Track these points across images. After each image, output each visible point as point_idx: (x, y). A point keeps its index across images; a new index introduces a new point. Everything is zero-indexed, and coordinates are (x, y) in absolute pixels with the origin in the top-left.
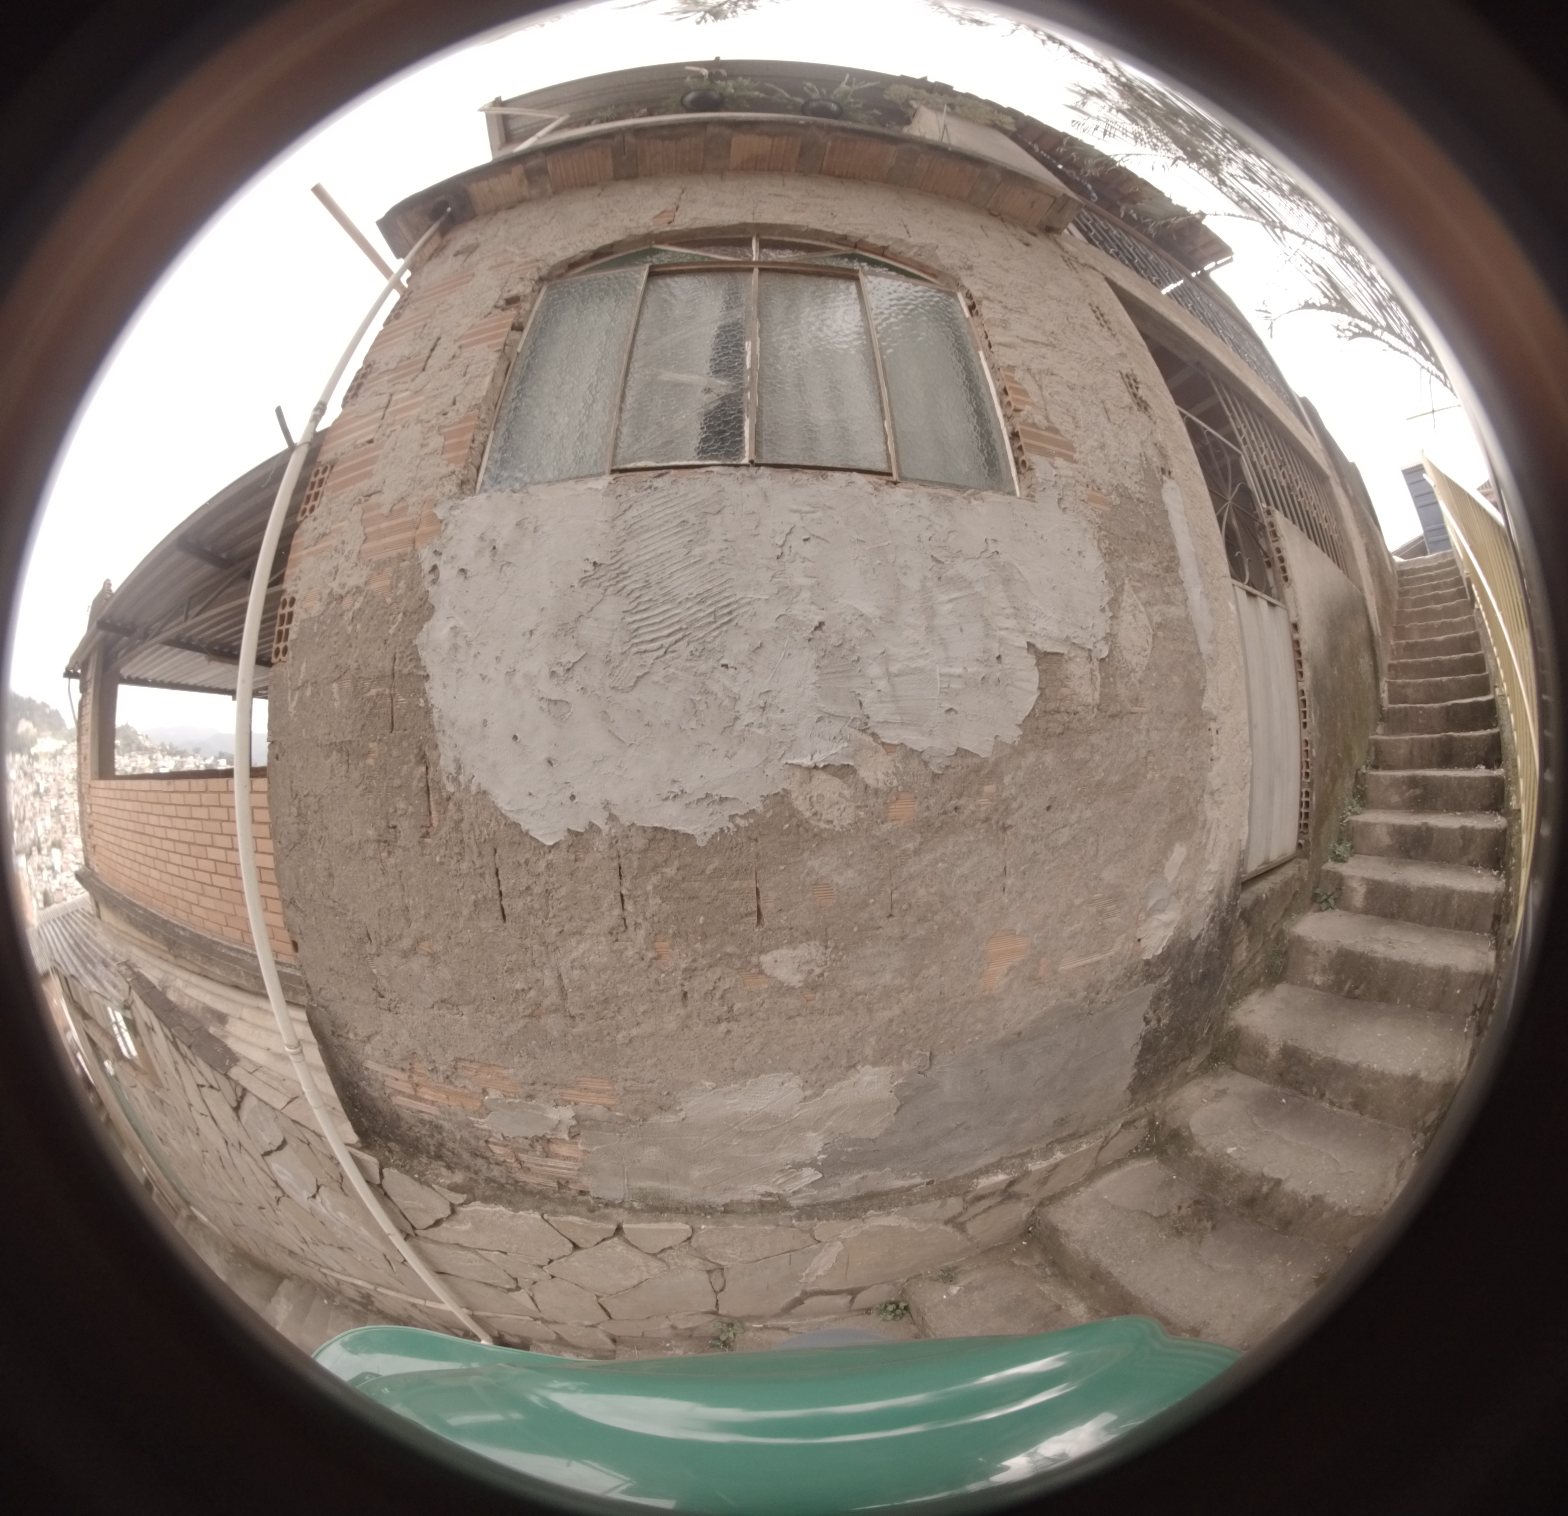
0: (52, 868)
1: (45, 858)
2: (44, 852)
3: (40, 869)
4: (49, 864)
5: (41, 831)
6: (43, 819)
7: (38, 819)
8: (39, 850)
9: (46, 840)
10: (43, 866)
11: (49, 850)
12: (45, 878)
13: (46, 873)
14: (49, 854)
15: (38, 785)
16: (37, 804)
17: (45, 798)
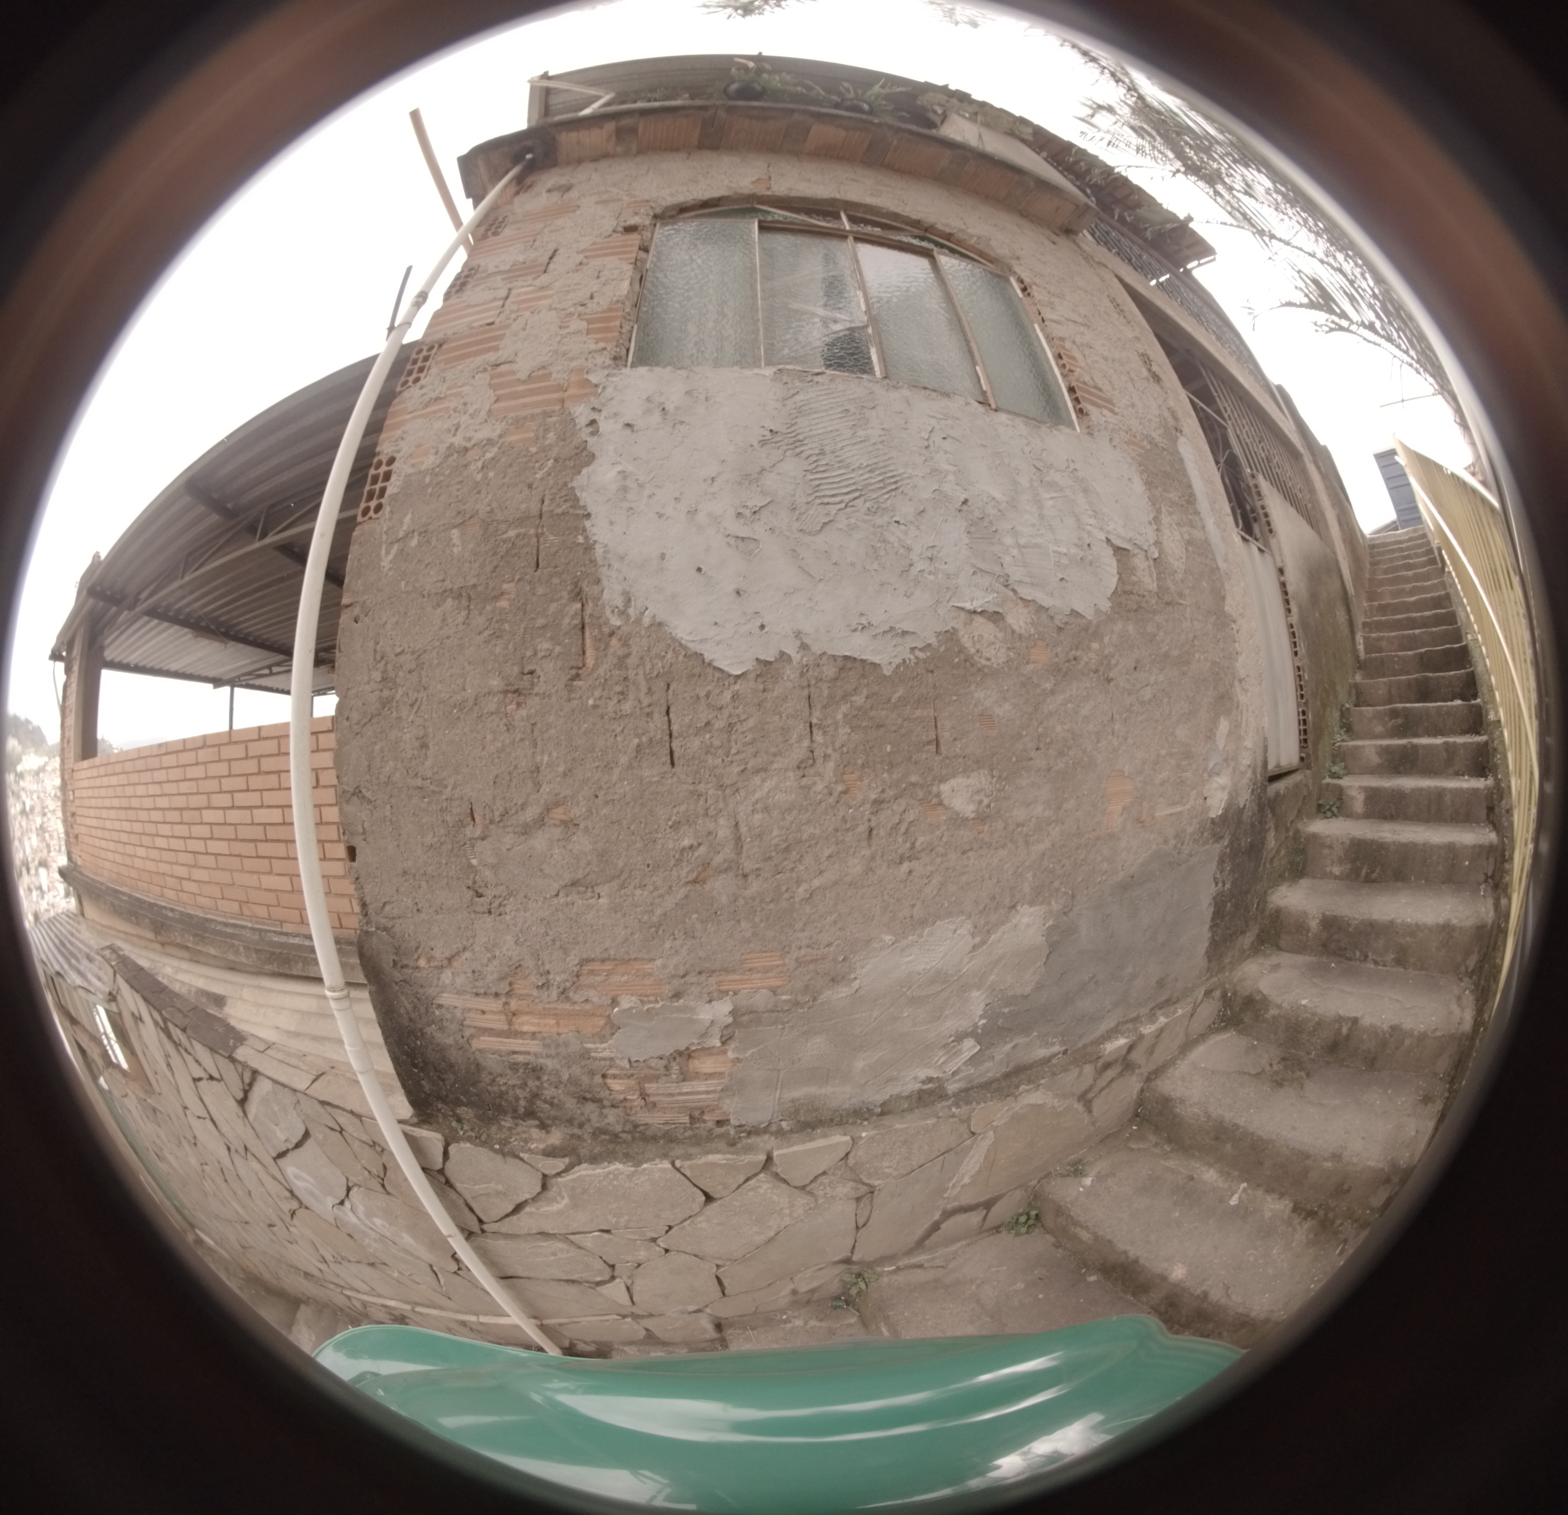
0: (40, 888)
1: (33, 879)
2: (33, 871)
3: (30, 890)
4: (37, 884)
5: (28, 850)
6: (29, 839)
7: (26, 839)
8: (28, 870)
9: (34, 860)
10: (32, 886)
11: (37, 870)
12: (35, 898)
13: (35, 893)
14: (37, 874)
15: (24, 804)
16: (24, 823)
17: (31, 817)
